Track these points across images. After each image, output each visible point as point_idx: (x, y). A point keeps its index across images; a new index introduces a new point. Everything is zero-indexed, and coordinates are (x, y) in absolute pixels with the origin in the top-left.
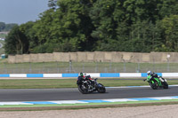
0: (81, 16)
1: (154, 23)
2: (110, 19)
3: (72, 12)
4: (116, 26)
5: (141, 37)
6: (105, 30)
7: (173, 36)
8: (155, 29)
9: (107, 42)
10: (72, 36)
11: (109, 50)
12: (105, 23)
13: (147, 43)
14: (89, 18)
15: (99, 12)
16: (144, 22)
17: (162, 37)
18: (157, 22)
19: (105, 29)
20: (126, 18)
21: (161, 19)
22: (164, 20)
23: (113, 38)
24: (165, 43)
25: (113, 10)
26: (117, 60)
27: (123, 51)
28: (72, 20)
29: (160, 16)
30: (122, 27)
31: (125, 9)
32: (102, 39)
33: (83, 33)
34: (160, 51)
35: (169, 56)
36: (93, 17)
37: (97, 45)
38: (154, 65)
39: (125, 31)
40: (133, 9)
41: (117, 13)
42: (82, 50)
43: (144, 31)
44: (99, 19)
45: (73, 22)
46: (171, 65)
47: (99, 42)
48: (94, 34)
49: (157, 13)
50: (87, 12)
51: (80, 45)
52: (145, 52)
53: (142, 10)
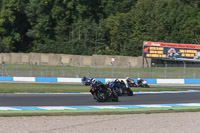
0: (16, 13)
1: (97, 22)
2: (48, 17)
3: (7, 8)
4: (54, 25)
5: (83, 37)
6: (42, 29)
7: (119, 37)
8: (98, 28)
9: (43, 42)
10: (6, 36)
11: (46, 51)
12: (42, 20)
13: (88, 44)
14: (25, 15)
15: (35, 9)
16: (87, 20)
17: (106, 37)
18: (101, 21)
19: (42, 27)
20: (65, 15)
21: (105, 17)
22: (109, 19)
23: (51, 38)
24: (109, 45)
25: (52, 7)
26: (54, 63)
27: (62, 52)
28: (6, 18)
29: (104, 14)
30: (60, 26)
31: (65, 6)
32: (38, 39)
33: (17, 32)
34: (104, 54)
35: (113, 60)
36: (29, 15)
37: (33, 45)
38: (96, 70)
39: (65, 31)
40: (74, 6)
41: (56, 10)
42: (16, 51)
43: (85, 31)
44: (36, 16)
45: (7, 20)
46: (116, 70)
47: (35, 42)
48: (30, 33)
49: (101, 11)
50: (22, 8)
51: (14, 45)
52: (86, 54)
53: (84, 7)
